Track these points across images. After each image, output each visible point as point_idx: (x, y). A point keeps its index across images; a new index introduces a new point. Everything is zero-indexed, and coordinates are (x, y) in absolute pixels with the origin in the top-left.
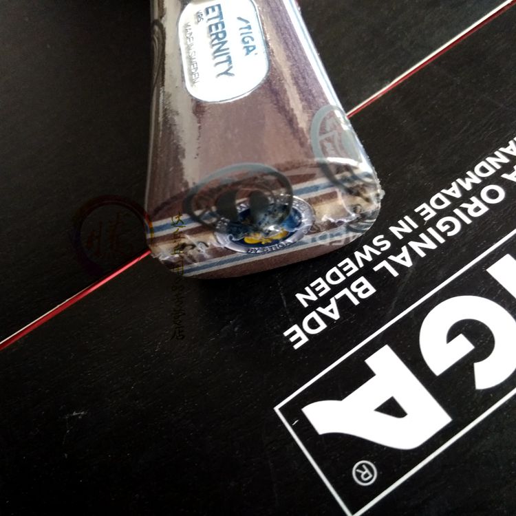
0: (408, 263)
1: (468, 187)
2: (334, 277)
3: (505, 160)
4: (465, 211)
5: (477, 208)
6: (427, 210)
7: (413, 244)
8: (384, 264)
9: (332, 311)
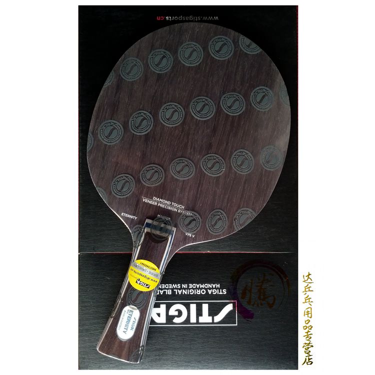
0: (180, 293)
1: (201, 287)
2: (167, 286)
3: (211, 287)
4: (196, 291)
5: (199, 292)
6: (191, 286)
7: (184, 290)
8: (176, 290)
9: (162, 292)
